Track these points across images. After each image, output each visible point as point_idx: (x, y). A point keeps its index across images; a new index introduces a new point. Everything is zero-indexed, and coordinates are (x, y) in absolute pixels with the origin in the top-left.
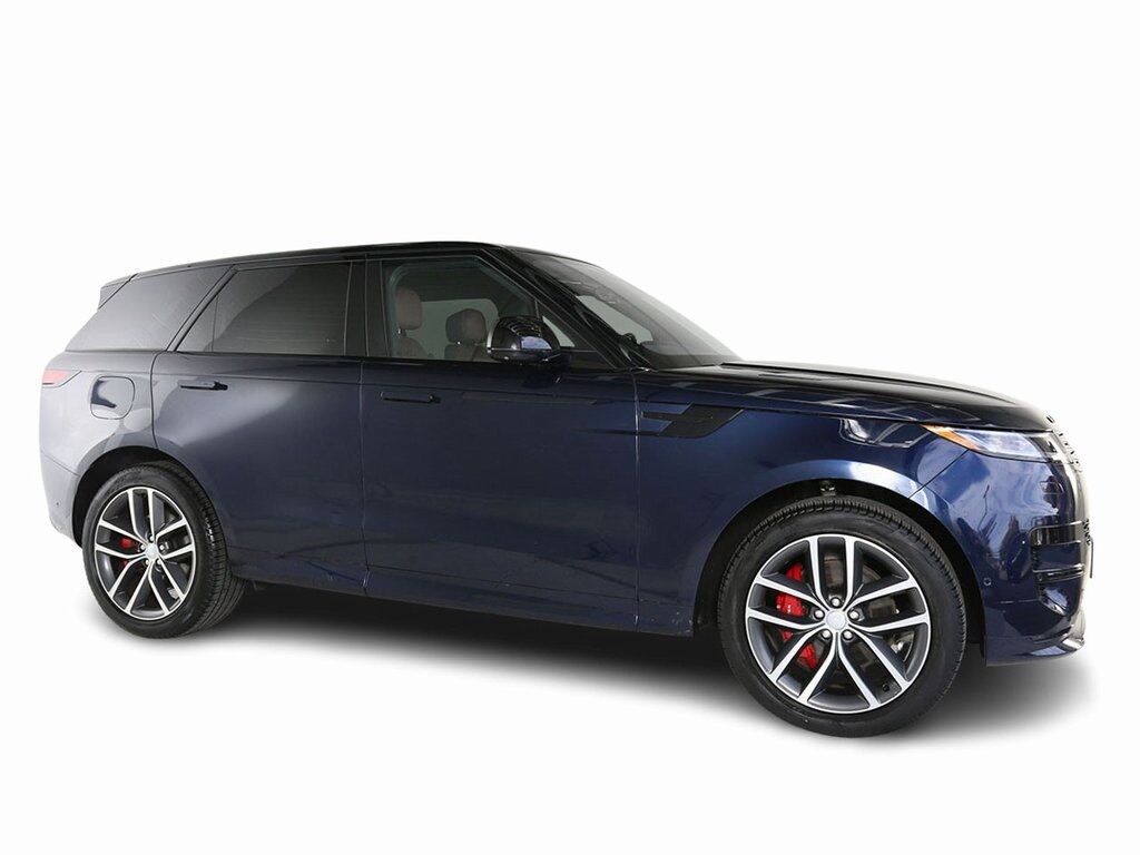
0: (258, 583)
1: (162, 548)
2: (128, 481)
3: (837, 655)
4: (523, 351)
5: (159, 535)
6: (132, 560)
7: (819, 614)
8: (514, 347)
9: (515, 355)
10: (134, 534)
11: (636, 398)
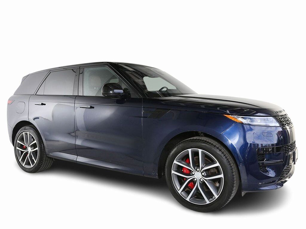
0: (54, 159)
1: (32, 148)
2: (23, 130)
3: (197, 186)
4: (114, 93)
5: (30, 145)
6: (25, 151)
7: (193, 173)
8: (111, 92)
9: (111, 95)
10: (25, 144)
11: (142, 107)
